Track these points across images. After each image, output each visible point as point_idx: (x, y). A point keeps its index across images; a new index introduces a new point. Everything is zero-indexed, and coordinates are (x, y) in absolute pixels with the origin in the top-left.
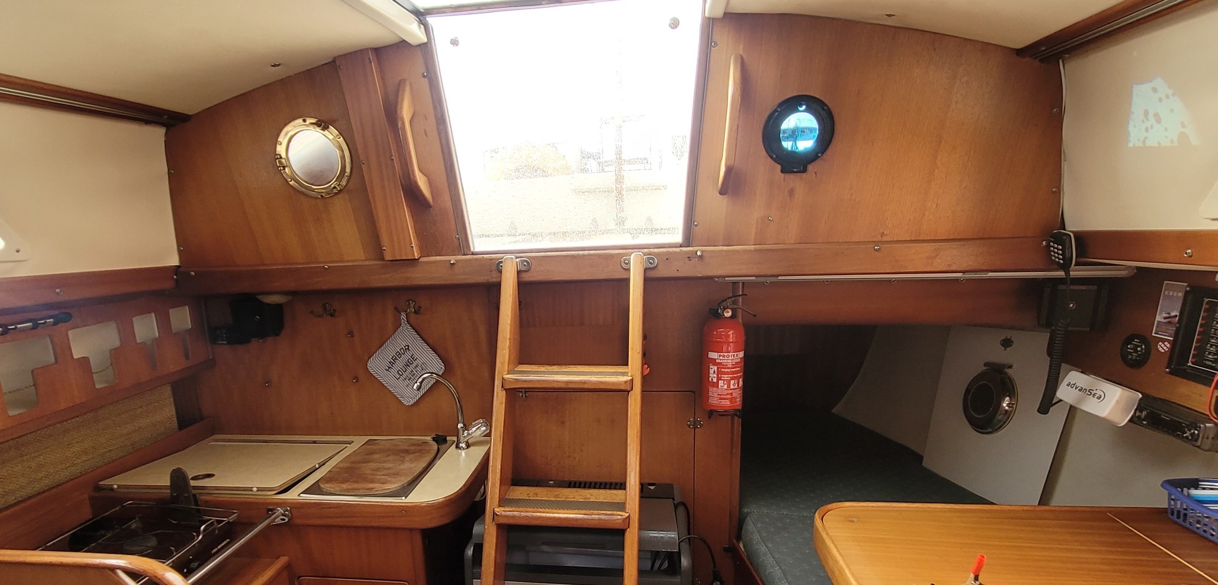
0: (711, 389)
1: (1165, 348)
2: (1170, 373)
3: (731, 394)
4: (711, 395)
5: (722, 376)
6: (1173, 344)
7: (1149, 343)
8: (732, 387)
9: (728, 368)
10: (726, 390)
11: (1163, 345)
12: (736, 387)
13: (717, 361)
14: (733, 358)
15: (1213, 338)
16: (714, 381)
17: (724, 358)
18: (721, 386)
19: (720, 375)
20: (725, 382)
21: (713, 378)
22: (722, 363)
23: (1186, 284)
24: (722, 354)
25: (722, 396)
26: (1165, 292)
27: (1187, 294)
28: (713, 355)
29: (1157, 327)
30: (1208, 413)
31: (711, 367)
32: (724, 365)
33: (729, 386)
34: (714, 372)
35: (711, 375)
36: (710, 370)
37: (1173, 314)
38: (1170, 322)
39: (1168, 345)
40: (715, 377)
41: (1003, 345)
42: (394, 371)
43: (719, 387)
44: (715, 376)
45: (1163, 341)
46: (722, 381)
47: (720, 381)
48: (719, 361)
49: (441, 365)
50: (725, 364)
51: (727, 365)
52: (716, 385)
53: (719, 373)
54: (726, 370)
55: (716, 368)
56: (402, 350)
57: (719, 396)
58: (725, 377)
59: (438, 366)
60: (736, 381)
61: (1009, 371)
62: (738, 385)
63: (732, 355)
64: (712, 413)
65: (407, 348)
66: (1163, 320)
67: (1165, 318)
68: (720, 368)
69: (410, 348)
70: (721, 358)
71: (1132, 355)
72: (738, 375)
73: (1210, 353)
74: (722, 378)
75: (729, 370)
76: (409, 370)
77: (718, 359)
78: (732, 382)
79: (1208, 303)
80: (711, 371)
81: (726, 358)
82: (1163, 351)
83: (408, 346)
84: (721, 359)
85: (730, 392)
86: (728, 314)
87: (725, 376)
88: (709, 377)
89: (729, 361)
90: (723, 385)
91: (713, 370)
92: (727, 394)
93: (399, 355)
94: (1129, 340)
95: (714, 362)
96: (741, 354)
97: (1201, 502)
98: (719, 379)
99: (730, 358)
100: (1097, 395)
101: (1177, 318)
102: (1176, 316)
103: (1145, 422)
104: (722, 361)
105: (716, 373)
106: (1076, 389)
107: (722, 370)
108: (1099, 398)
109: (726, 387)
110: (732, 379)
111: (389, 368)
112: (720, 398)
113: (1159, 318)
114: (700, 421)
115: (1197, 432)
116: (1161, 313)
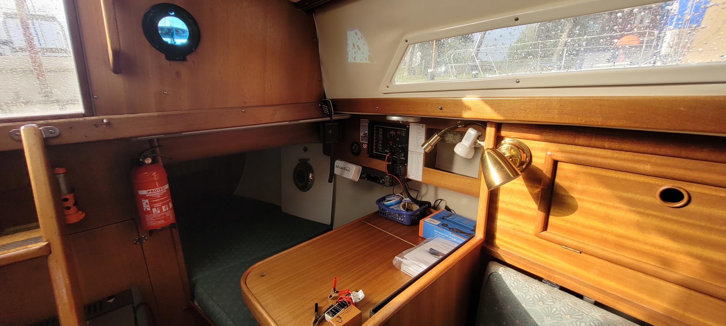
0: (147, 216)
1: (366, 146)
2: (369, 157)
3: (165, 215)
4: (148, 220)
5: (154, 205)
6: (368, 144)
7: (360, 145)
8: (164, 210)
9: (158, 199)
10: (160, 213)
11: (365, 146)
12: (168, 209)
13: (147, 196)
14: (160, 191)
15: (380, 141)
16: (148, 210)
17: (153, 193)
18: (155, 212)
19: (152, 205)
20: (158, 209)
21: (147, 208)
23: (368, 120)
24: (150, 190)
25: (157, 219)
26: (361, 124)
27: (369, 124)
28: (142, 192)
29: (361, 138)
30: (385, 171)
31: (143, 201)
32: (154, 197)
33: (161, 210)
34: (147, 204)
35: (144, 206)
37: (366, 132)
38: (365, 136)
39: (366, 145)
40: (148, 207)
41: (304, 150)
43: (154, 213)
44: (148, 206)
45: (365, 143)
46: (155, 209)
47: (153, 209)
48: (149, 195)
50: (155, 196)
52: (151, 212)
53: (151, 203)
54: (156, 200)
55: (147, 201)
57: (155, 219)
58: (158, 205)
60: (167, 206)
61: (309, 162)
62: (169, 208)
63: (159, 189)
64: (152, 232)
66: (363, 135)
67: (364, 134)
68: (150, 200)
70: (150, 193)
71: (355, 151)
72: (167, 201)
73: (380, 147)
74: (155, 207)
75: (159, 200)
77: (148, 194)
78: (163, 207)
79: (376, 127)
80: (144, 204)
81: (154, 192)
82: (365, 148)
84: (150, 194)
85: (163, 214)
86: (149, 161)
87: (156, 204)
88: (143, 208)
89: (157, 194)
90: (156, 211)
92: (161, 216)
94: (353, 145)
95: (145, 197)
96: (167, 187)
97: (388, 206)
98: (152, 208)
99: (158, 191)
102: (367, 133)
103: (366, 179)
104: (151, 195)
105: (148, 204)
106: (339, 168)
107: (153, 201)
108: (348, 171)
109: (159, 211)
110: (163, 205)
112: (156, 221)
113: (361, 135)
114: (145, 237)
115: (384, 180)
116: (362, 133)
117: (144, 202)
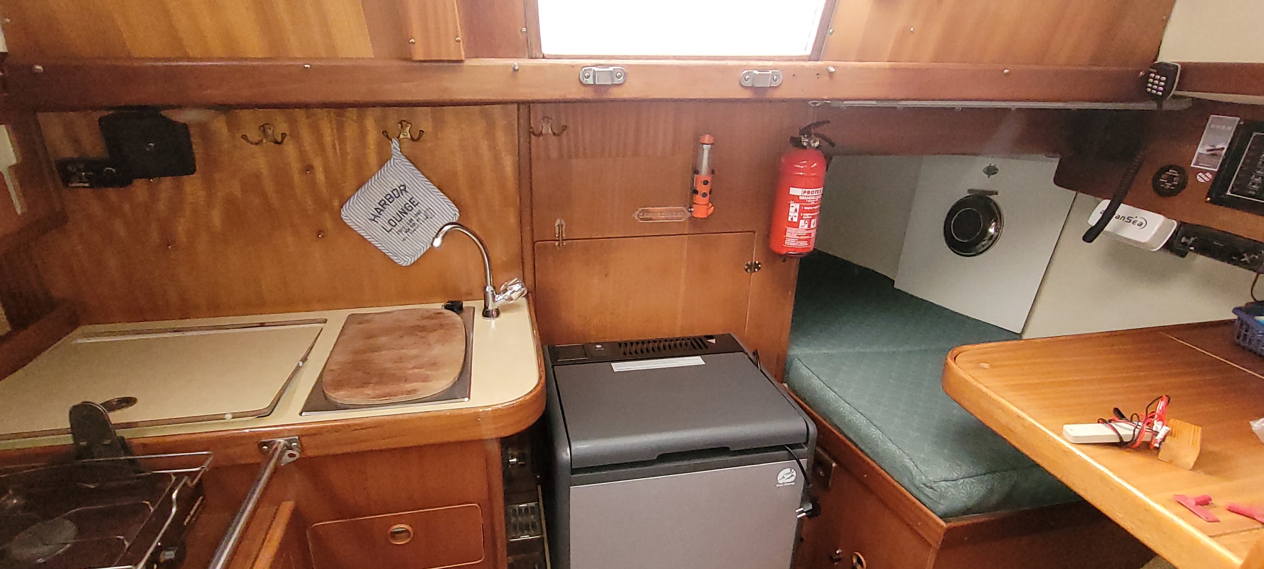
0: (789, 230)
1: (1206, 178)
2: (1211, 202)
3: (810, 234)
4: (788, 237)
5: (804, 214)
6: (1218, 175)
7: (1186, 173)
8: (812, 226)
9: (811, 206)
10: (807, 230)
13: (801, 198)
14: (817, 194)
16: (794, 220)
17: (808, 195)
18: (802, 226)
19: (802, 214)
20: (807, 222)
21: (793, 218)
22: (806, 200)
23: (1238, 119)
24: (807, 190)
25: (801, 238)
26: (1210, 125)
27: (1239, 127)
28: (794, 191)
29: (1198, 158)
31: (791, 205)
32: (807, 203)
34: (795, 210)
35: (790, 214)
36: (791, 208)
37: (1219, 146)
38: (1213, 154)
40: (796, 216)
41: (986, 173)
42: (383, 220)
43: (799, 227)
44: (797, 214)
45: (1204, 172)
46: (803, 221)
47: (800, 221)
48: (803, 198)
49: (454, 210)
50: (809, 201)
51: (810, 203)
52: (796, 225)
53: (802, 211)
54: (809, 208)
55: (797, 206)
56: (395, 192)
57: (798, 237)
58: (807, 216)
59: (451, 213)
60: (816, 220)
61: (995, 198)
62: (816, 225)
63: (816, 191)
65: (404, 189)
66: (1205, 152)
67: (1210, 150)
68: (802, 205)
69: (407, 189)
70: (806, 194)
71: (1165, 185)
72: (817, 213)
74: (804, 217)
75: (811, 208)
76: (407, 218)
77: (802, 196)
78: (813, 221)
80: (792, 210)
82: (1203, 181)
83: (404, 186)
84: (805, 196)
85: (809, 232)
86: (815, 143)
87: (807, 215)
88: (788, 216)
89: (813, 198)
90: (803, 225)
91: (794, 208)
93: (390, 198)
94: (1159, 172)
95: (796, 199)
96: (821, 191)
98: (800, 218)
99: (811, 195)
100: (1138, 223)
101: (1224, 151)
102: (1223, 149)
103: (1192, 248)
104: (806, 198)
105: (797, 211)
107: (805, 208)
108: (1140, 225)
109: (806, 227)
110: (813, 217)
111: (375, 216)
112: (800, 240)
113: (1200, 150)
114: (759, 264)
115: (1257, 257)
116: (1204, 145)
117: (792, 207)
